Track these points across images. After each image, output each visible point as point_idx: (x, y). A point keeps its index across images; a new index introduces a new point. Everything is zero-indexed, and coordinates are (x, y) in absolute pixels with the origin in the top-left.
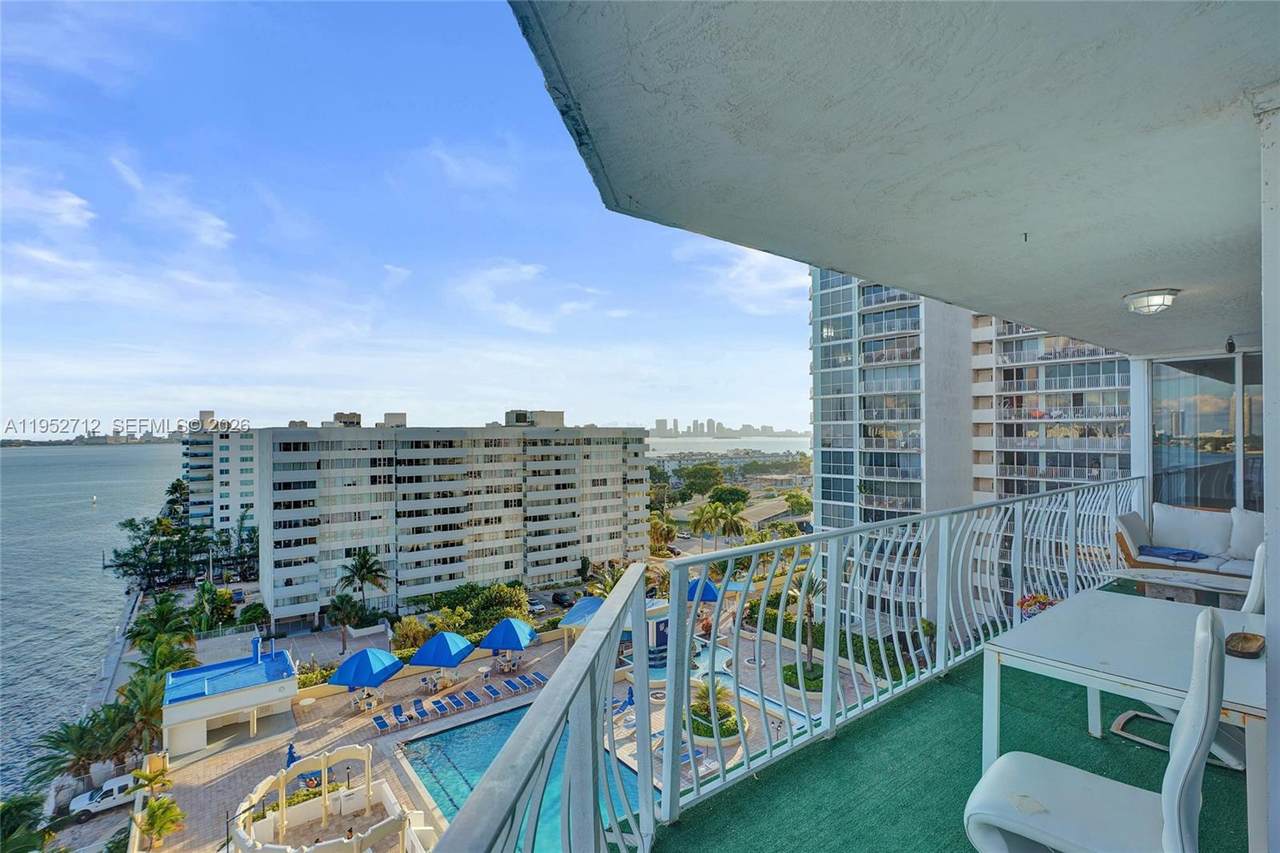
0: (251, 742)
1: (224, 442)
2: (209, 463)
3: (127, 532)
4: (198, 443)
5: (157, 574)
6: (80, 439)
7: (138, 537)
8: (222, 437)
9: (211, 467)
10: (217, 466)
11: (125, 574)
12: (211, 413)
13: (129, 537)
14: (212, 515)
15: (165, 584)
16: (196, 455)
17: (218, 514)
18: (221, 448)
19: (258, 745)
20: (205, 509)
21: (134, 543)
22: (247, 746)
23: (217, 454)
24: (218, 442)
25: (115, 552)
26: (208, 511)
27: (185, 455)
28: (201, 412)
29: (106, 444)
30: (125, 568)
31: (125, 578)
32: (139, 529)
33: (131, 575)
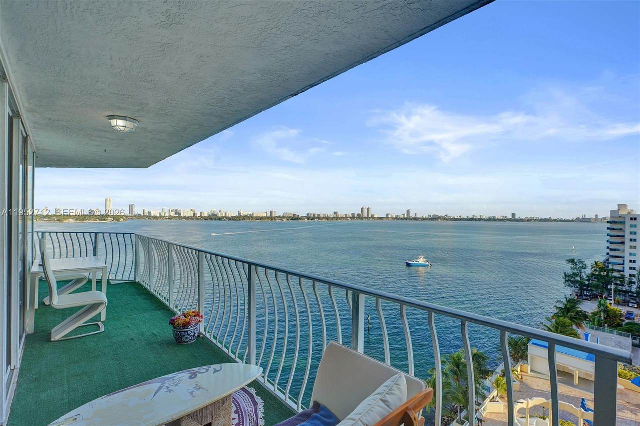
0: (573, 386)
1: (634, 222)
2: (623, 234)
3: (570, 265)
4: (615, 222)
5: (585, 290)
6: (578, 219)
7: (576, 268)
8: (632, 219)
9: (623, 236)
10: (628, 237)
11: (569, 285)
12: (625, 206)
13: (571, 267)
14: (623, 264)
15: (589, 296)
16: (614, 229)
17: (628, 265)
18: (631, 226)
19: (576, 391)
20: (620, 261)
21: (574, 271)
22: (570, 387)
23: (628, 230)
24: (629, 222)
25: (565, 273)
26: (622, 262)
27: (608, 228)
28: (619, 205)
29: (590, 222)
30: (570, 283)
31: (569, 287)
32: (577, 265)
33: (572, 286)
